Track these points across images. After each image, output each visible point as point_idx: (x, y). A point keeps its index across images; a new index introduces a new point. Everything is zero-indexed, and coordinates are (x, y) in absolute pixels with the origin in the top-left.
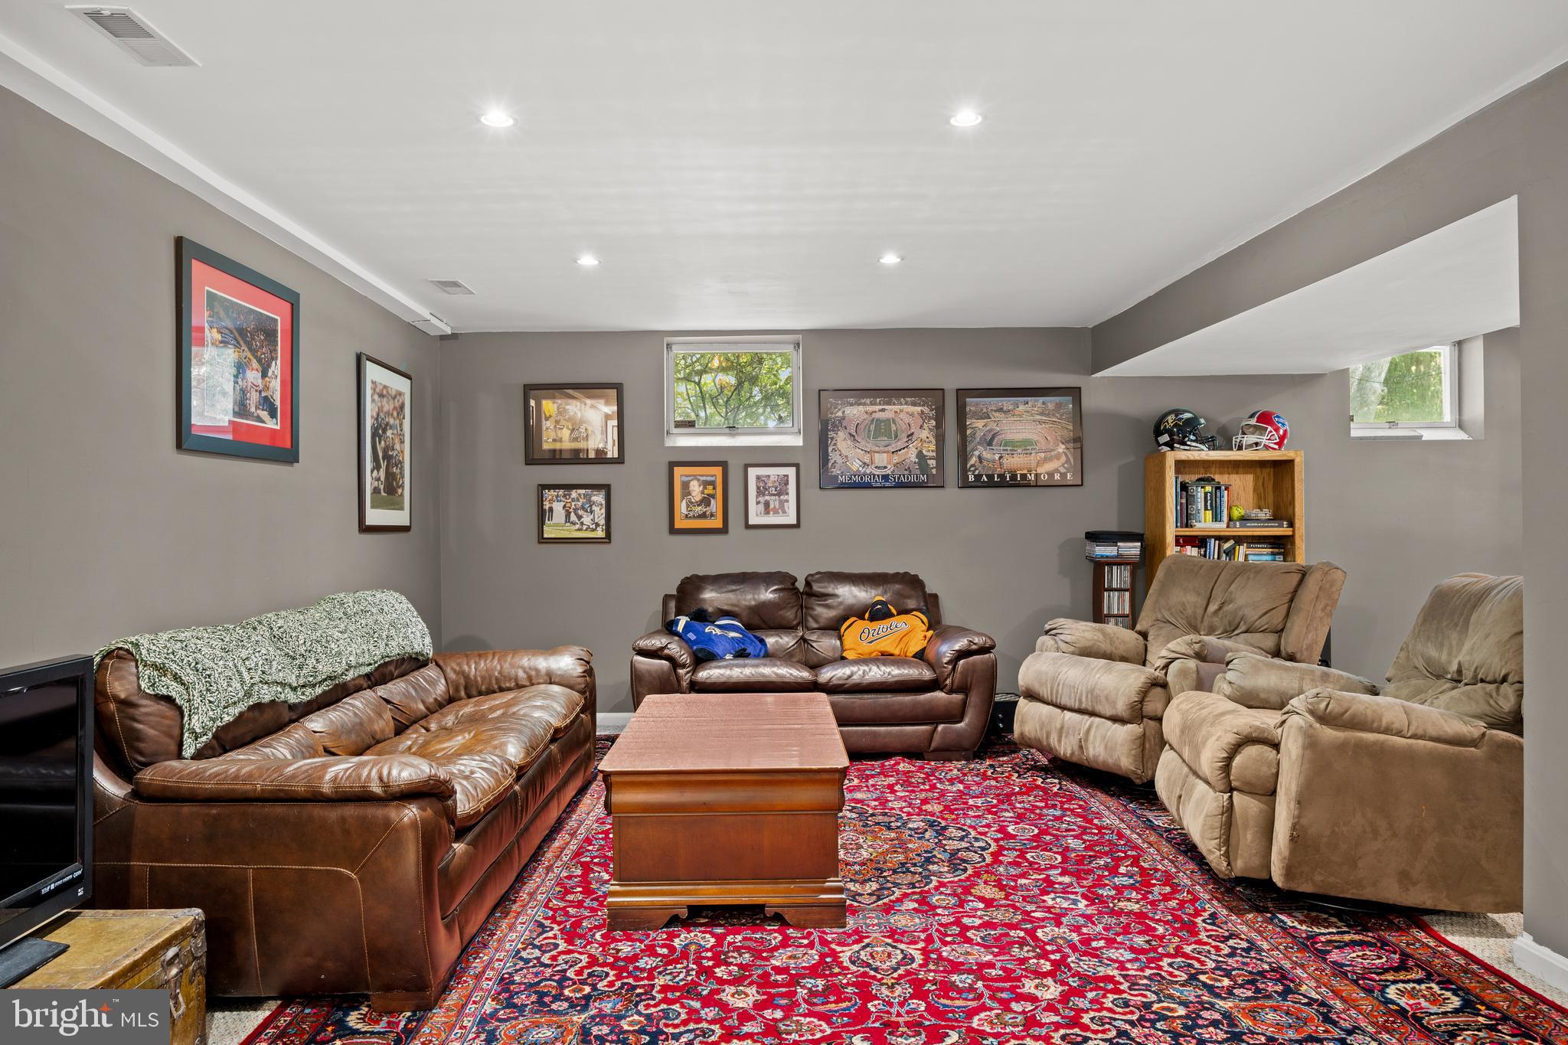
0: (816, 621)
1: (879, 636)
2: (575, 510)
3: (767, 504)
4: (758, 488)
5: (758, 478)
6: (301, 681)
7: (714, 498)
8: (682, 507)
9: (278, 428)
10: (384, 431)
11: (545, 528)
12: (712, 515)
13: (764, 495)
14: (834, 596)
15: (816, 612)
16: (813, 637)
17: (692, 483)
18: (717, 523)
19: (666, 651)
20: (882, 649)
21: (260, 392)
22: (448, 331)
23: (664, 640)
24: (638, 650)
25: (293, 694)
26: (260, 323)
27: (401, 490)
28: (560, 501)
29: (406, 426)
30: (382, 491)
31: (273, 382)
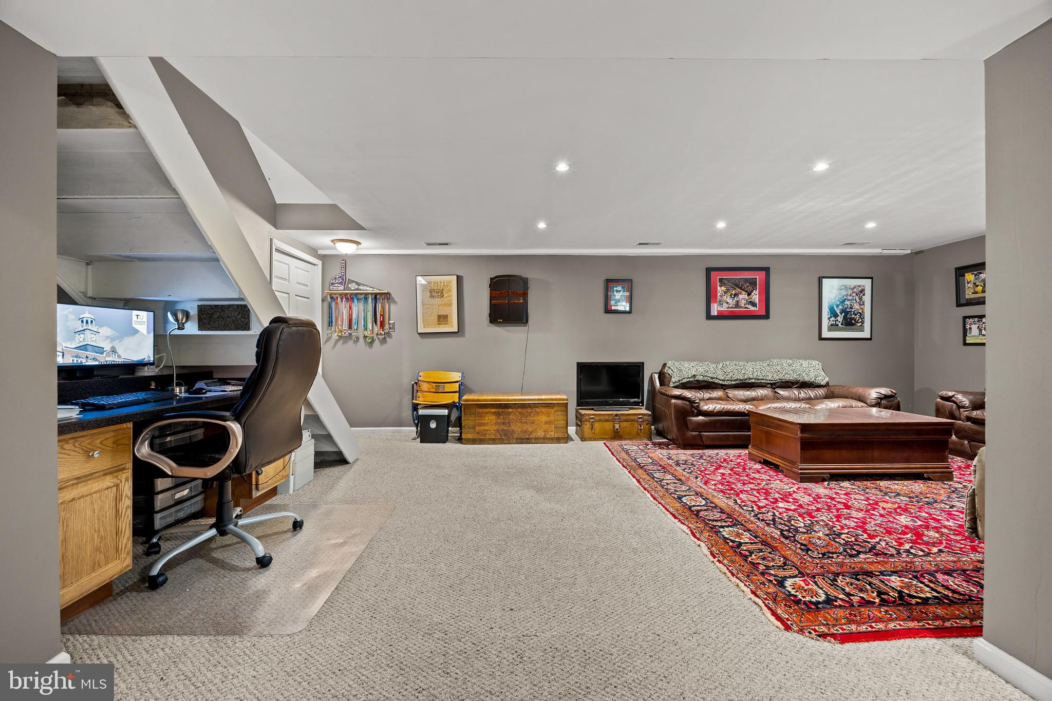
6: (726, 379)
9: (758, 309)
10: (842, 302)
19: (953, 398)
21: (747, 300)
22: (909, 252)
23: (953, 393)
24: (940, 396)
25: (721, 382)
26: (746, 280)
27: (860, 324)
28: (976, 324)
29: (867, 298)
30: (840, 325)
31: (755, 296)
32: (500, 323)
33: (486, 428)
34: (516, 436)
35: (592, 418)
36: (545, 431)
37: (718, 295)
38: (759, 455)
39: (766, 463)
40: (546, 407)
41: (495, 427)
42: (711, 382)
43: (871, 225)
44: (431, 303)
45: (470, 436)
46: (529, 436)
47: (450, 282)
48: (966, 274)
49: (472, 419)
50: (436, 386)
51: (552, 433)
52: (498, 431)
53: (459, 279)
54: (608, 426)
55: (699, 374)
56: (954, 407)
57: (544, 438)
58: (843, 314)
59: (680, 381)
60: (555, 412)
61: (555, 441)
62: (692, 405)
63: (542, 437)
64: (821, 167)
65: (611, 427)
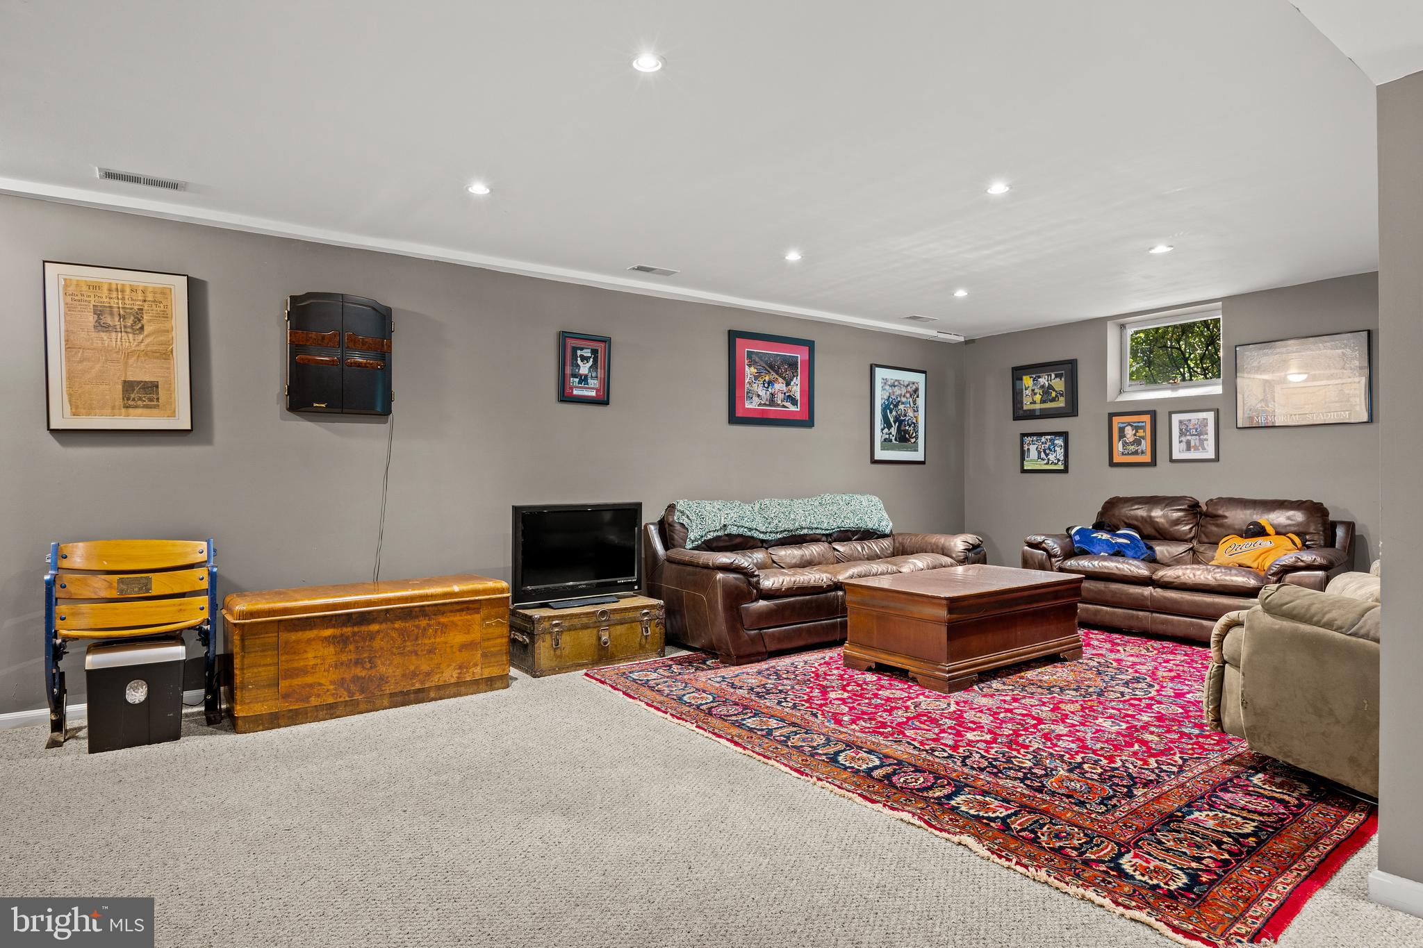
0: (1207, 536)
1: (1241, 551)
2: (1044, 451)
3: (1188, 443)
4: (1181, 430)
5: (1181, 422)
7: (1144, 439)
8: (1119, 447)
9: (799, 410)
10: (896, 406)
11: (1025, 463)
12: (1143, 452)
13: (1186, 435)
14: (1225, 517)
15: (1207, 530)
16: (1202, 549)
17: (1127, 428)
18: (1147, 458)
19: (1044, 545)
20: (1239, 562)
21: (785, 394)
22: (962, 339)
23: (1043, 537)
24: (1027, 543)
25: (762, 535)
26: (785, 360)
27: (914, 439)
28: (1035, 444)
29: (921, 402)
30: (894, 441)
31: (795, 388)
32: (319, 411)
33: (309, 679)
34: (389, 688)
35: (556, 625)
36: (460, 668)
37: (746, 382)
38: (867, 657)
39: (880, 669)
40: (462, 610)
41: (334, 675)
42: (749, 537)
43: (961, 293)
44: (98, 344)
45: (262, 709)
46: (422, 682)
47: (165, 293)
48: (1024, 378)
49: (269, 660)
50: (120, 581)
51: (478, 670)
52: (342, 681)
53: (196, 289)
54: (587, 637)
55: (730, 523)
56: (1044, 557)
57: (457, 684)
58: (897, 424)
59: (702, 537)
60: (483, 620)
61: (483, 686)
62: (749, 581)
63: (453, 681)
64: (998, 188)
65: (594, 640)
